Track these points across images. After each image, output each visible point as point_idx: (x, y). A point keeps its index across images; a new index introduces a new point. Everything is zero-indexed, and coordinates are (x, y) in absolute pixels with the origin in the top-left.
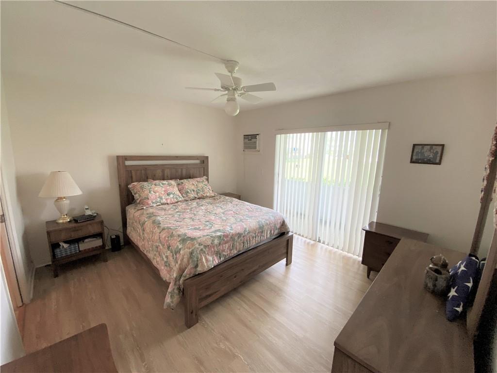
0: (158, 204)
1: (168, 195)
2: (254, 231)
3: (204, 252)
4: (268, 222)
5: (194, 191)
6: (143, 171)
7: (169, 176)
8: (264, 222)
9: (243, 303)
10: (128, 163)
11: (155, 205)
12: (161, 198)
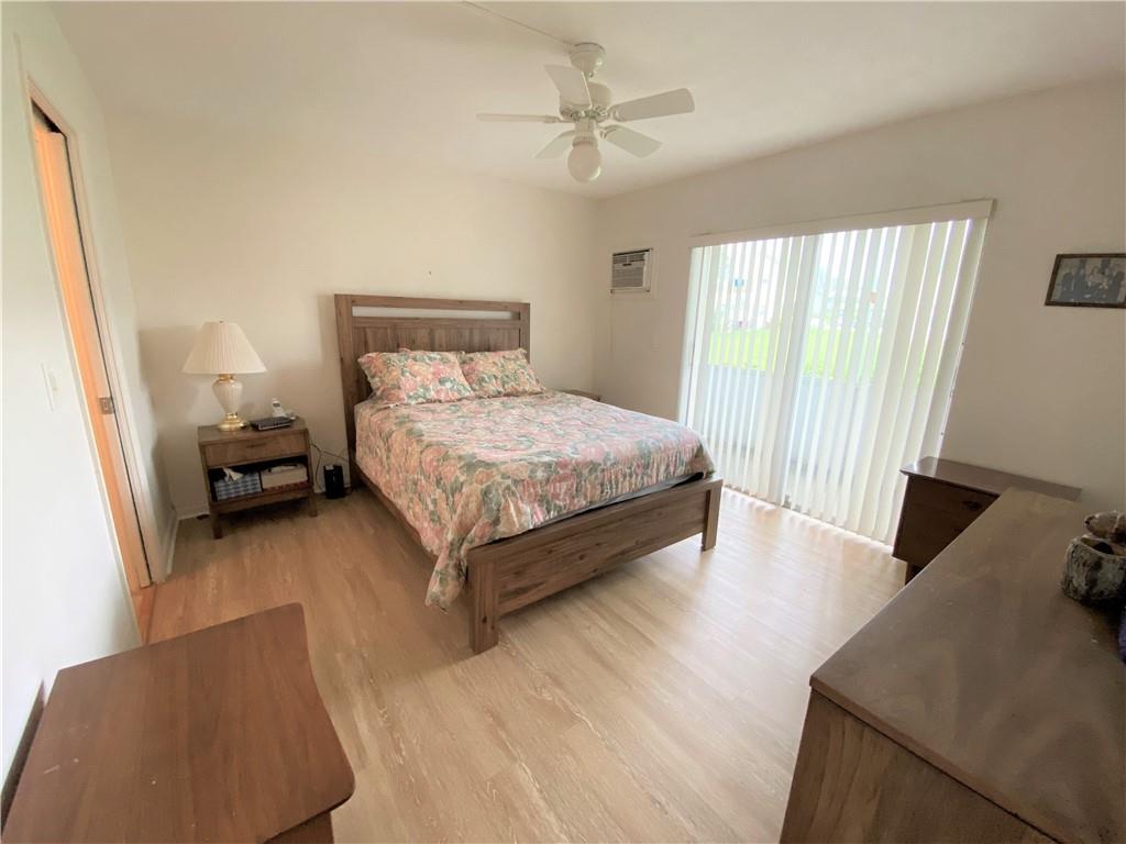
0: (420, 400)
1: (442, 382)
2: (628, 462)
3: (514, 494)
4: (662, 445)
5: (496, 378)
6: (389, 331)
7: (444, 345)
8: (653, 443)
9: (597, 616)
10: (358, 311)
11: (413, 402)
12: (427, 389)
